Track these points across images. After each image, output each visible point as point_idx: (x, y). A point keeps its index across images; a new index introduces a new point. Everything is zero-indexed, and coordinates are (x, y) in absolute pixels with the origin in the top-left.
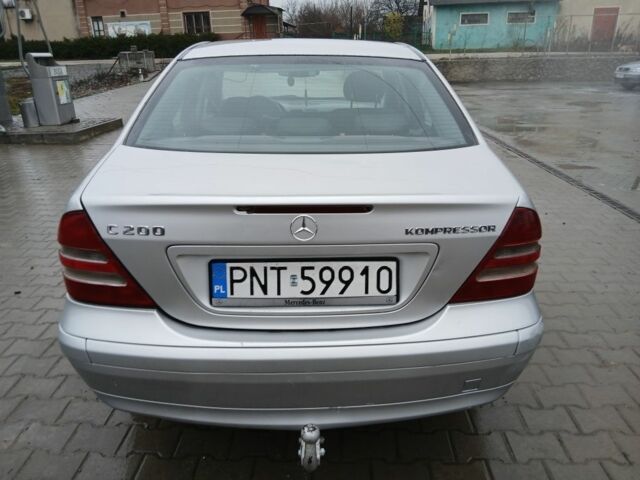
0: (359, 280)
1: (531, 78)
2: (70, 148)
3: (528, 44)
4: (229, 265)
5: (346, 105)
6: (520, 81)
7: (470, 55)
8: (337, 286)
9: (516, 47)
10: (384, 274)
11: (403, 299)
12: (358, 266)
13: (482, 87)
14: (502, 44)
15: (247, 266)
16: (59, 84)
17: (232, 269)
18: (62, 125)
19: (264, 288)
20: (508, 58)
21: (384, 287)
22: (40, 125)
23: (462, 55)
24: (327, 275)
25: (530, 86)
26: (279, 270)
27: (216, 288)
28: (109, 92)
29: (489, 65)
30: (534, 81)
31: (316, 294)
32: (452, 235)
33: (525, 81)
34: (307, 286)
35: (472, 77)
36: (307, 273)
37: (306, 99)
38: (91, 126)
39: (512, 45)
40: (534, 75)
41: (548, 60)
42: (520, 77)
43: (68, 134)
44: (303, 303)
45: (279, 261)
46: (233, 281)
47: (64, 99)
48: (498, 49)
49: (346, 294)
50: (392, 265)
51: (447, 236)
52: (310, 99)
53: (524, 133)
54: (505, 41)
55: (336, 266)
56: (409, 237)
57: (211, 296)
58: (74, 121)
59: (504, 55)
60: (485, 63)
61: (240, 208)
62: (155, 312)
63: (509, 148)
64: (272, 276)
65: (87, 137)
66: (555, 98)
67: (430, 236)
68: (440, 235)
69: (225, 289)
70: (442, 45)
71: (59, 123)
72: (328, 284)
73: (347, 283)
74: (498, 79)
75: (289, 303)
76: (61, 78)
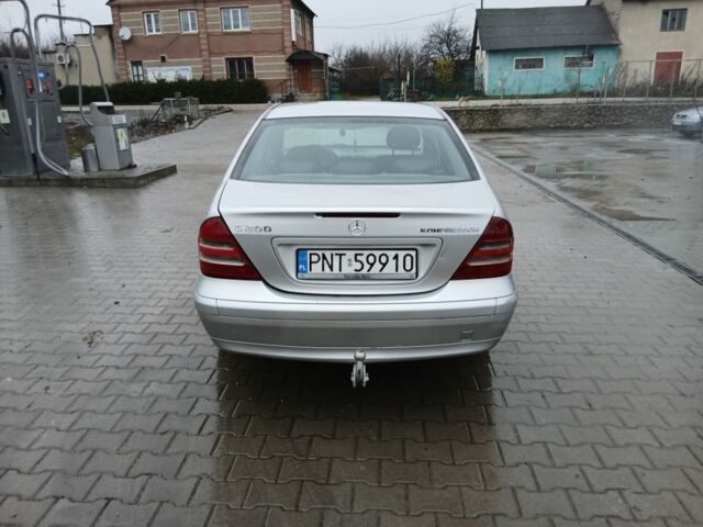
0: (392, 263)
1: (587, 125)
2: (131, 191)
3: (587, 89)
4: (309, 252)
5: (389, 152)
6: (576, 128)
7: (523, 101)
8: (378, 266)
9: (573, 93)
10: (408, 258)
11: (421, 275)
12: (391, 254)
13: (535, 135)
14: (559, 90)
15: (320, 253)
16: (119, 131)
17: (311, 255)
18: (122, 169)
19: (331, 268)
20: (564, 104)
21: (408, 267)
22: (100, 170)
23: (514, 102)
24: (371, 259)
25: (585, 134)
26: (341, 255)
27: (301, 267)
28: (157, 139)
29: (542, 112)
30: (589, 129)
31: (364, 271)
32: (450, 233)
33: (580, 128)
34: (358, 266)
35: (524, 125)
36: (358, 258)
37: (355, 147)
38: (149, 171)
39: (569, 90)
40: (589, 122)
41: (604, 107)
42: (575, 124)
43: (128, 178)
44: (356, 278)
45: (340, 249)
46: (311, 263)
47: (123, 146)
48: (555, 95)
49: (384, 271)
50: (413, 253)
51: (448, 234)
52: (360, 147)
53: (567, 180)
54: (562, 86)
55: (377, 253)
56: (424, 234)
57: (297, 271)
58: (132, 166)
59: (559, 101)
60: (537, 110)
61: (318, 214)
62: (261, 283)
63: (549, 193)
64: (336, 259)
65: (146, 181)
66: (608, 145)
67: (436, 234)
68: (443, 234)
69: (306, 267)
70: (494, 91)
71: (118, 168)
72: (372, 265)
73: (384, 265)
74: (551, 125)
75: (347, 278)
76: (121, 126)
